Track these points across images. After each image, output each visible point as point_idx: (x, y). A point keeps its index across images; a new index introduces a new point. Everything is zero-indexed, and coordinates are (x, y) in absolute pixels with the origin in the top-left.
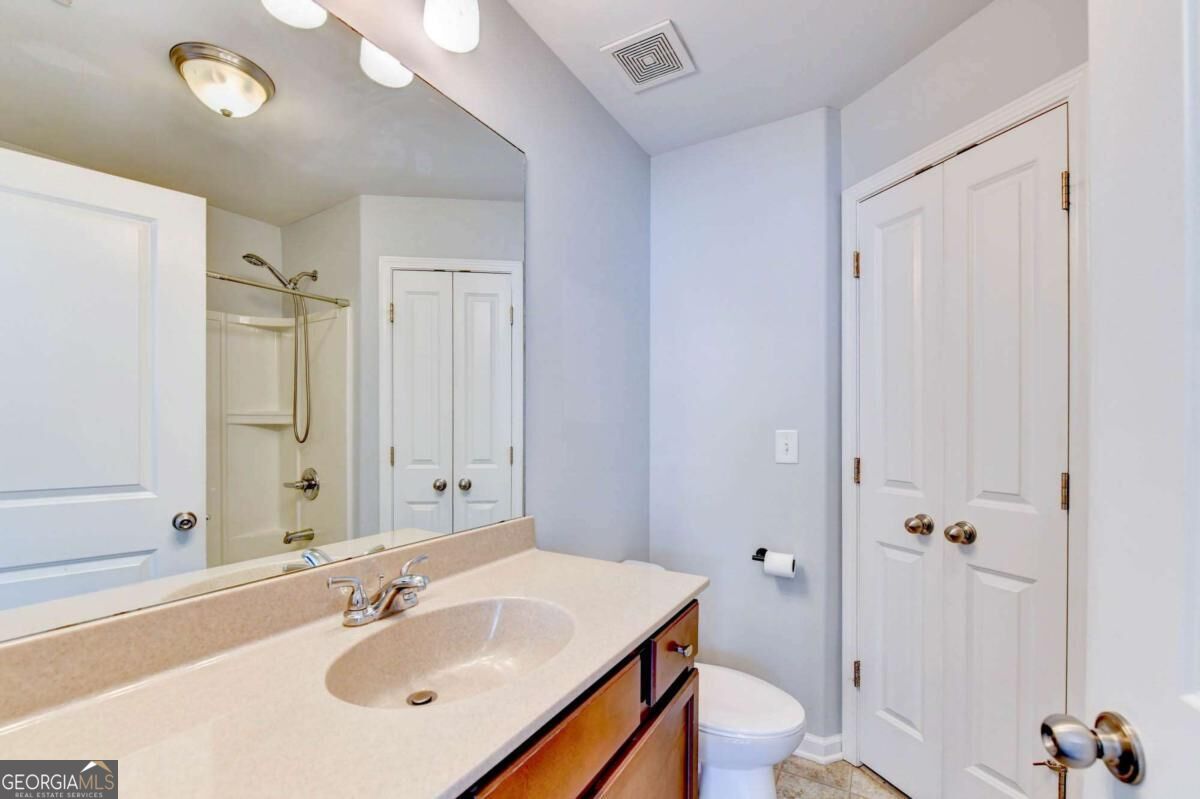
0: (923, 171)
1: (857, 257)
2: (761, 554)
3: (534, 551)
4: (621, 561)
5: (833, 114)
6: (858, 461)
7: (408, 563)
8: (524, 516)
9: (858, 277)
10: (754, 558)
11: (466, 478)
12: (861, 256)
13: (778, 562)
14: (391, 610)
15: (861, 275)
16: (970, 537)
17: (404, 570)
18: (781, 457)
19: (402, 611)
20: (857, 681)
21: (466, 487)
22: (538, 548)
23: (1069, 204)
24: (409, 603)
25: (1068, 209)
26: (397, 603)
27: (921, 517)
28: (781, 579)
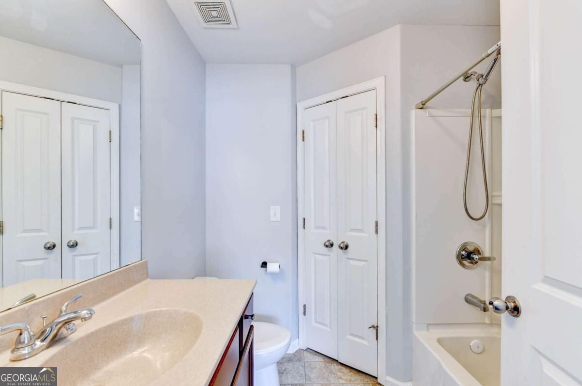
0: (329, 102)
1: (303, 132)
2: (264, 265)
3: (149, 280)
4: (193, 278)
5: (294, 67)
6: (304, 219)
7: (66, 304)
8: (141, 260)
9: (304, 141)
10: (261, 267)
11: (73, 239)
12: (305, 132)
13: (272, 267)
14: (56, 339)
15: (305, 140)
16: (347, 247)
17: (64, 308)
18: (273, 219)
19: (65, 337)
20: (304, 313)
21: (74, 245)
22: (152, 278)
23: (377, 125)
24: (70, 331)
25: (376, 127)
26: (62, 333)
27: (329, 241)
28: (273, 274)
